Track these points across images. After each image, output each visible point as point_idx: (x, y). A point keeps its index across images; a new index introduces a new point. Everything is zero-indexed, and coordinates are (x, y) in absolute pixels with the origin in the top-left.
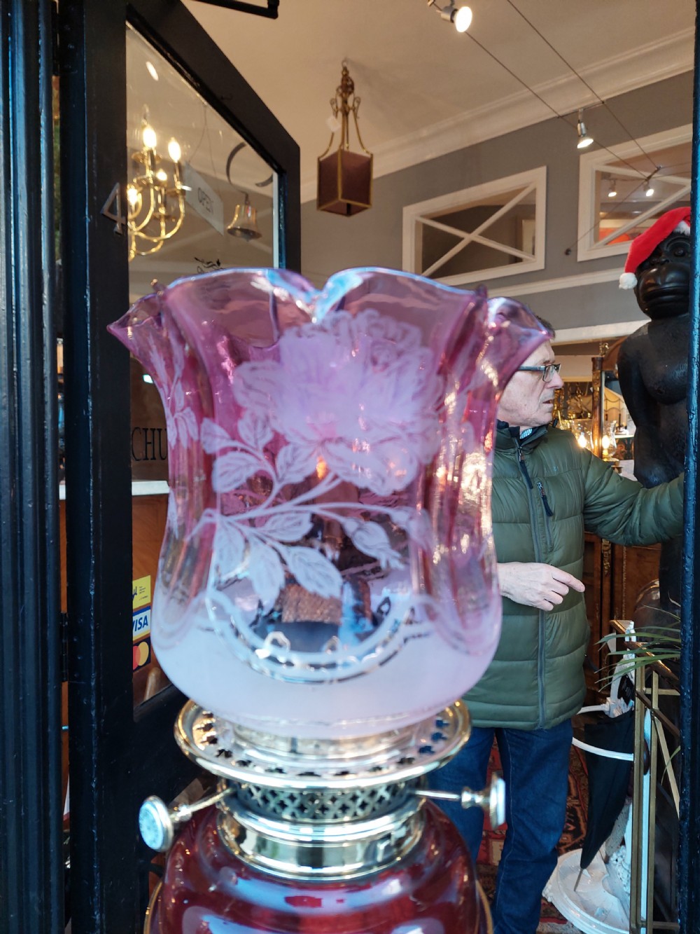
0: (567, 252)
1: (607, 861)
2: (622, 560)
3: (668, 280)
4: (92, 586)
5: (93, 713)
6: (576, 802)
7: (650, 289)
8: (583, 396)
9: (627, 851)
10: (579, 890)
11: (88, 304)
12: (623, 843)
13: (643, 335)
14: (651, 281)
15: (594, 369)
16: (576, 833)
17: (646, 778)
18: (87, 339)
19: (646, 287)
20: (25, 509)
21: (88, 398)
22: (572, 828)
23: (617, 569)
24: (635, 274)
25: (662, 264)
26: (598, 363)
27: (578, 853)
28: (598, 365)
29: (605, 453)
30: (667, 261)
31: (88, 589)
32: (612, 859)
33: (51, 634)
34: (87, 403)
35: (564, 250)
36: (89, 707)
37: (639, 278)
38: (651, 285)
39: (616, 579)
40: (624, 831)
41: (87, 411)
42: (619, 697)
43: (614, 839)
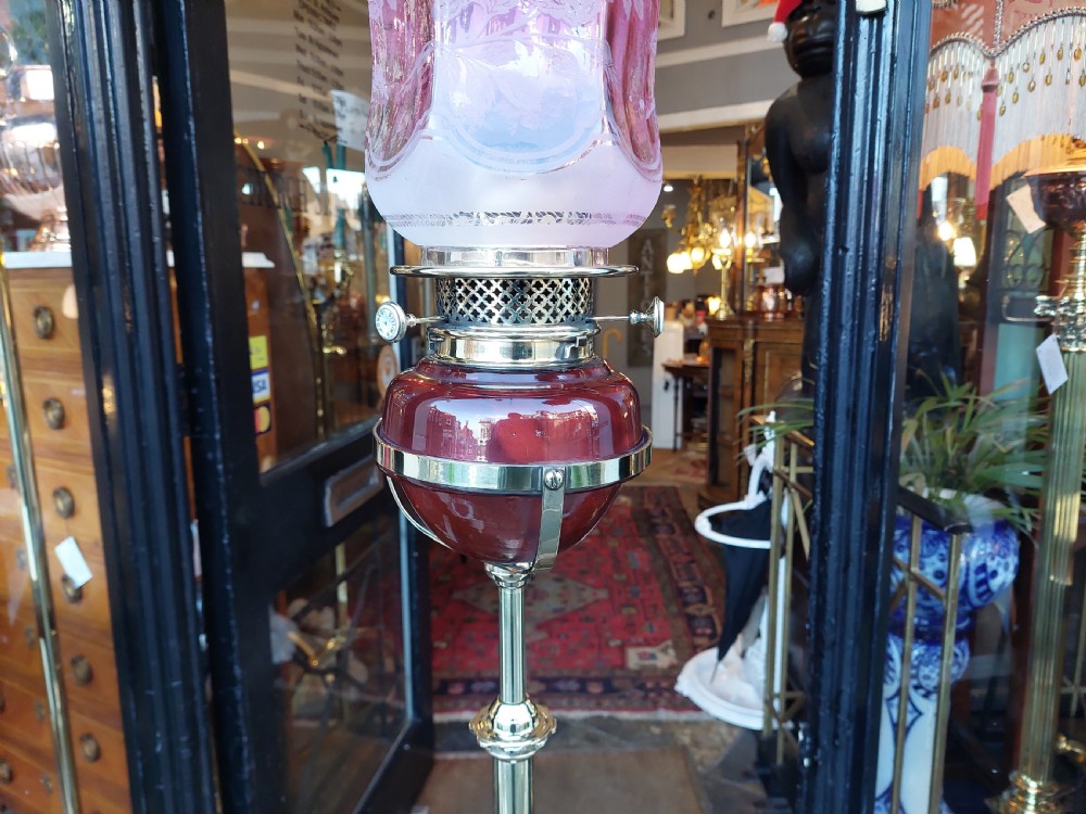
0: (711, 15)
1: (743, 655)
2: (764, 367)
3: (819, 29)
4: (209, 332)
5: (220, 467)
6: (713, 610)
7: (801, 41)
8: (726, 196)
9: (763, 643)
10: (716, 683)
11: (183, 8)
12: (759, 635)
13: (792, 97)
14: (802, 31)
15: (739, 154)
16: (712, 636)
17: (783, 563)
18: (184, 50)
19: (796, 38)
20: (131, 239)
21: (188, 120)
22: (708, 631)
23: (758, 377)
24: (786, 24)
25: (814, 11)
26: (744, 147)
27: (714, 652)
28: (745, 149)
29: (749, 252)
30: (819, 8)
31: (203, 335)
32: (748, 654)
33: (169, 379)
34: (189, 126)
35: (707, 13)
36: (215, 461)
37: (789, 28)
38: (801, 36)
39: (758, 387)
40: (759, 623)
41: (189, 135)
42: (758, 492)
43: (749, 631)
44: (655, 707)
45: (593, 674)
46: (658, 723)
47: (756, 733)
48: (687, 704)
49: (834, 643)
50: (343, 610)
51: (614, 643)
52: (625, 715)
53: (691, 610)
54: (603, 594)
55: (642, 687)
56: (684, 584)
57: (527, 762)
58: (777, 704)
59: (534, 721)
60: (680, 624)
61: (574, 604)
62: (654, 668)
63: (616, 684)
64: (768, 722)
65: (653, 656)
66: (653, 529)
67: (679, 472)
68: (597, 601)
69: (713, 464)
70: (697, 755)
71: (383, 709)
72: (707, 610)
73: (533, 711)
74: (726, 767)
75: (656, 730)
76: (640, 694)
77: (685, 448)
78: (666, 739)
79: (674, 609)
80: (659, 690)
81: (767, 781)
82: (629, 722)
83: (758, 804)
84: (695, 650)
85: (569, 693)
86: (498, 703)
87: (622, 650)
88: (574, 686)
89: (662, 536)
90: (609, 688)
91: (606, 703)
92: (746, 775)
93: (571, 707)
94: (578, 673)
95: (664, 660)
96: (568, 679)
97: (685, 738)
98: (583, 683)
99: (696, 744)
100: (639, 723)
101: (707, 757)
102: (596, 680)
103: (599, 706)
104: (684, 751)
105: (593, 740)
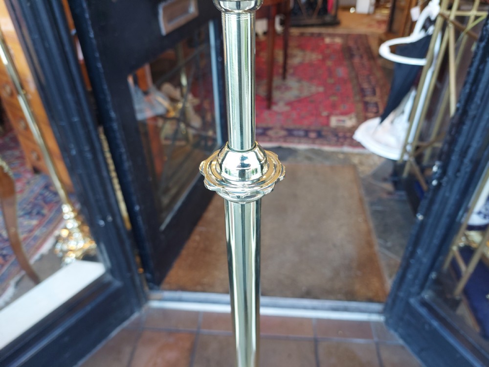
10: (376, 135)
17: (430, 73)
27: (378, 119)
43: (398, 110)
44: (342, 145)
45: (313, 128)
46: (343, 153)
47: (394, 161)
48: (359, 145)
49: (475, 117)
50: (185, 90)
51: (325, 114)
52: (327, 149)
53: (368, 99)
54: (321, 89)
55: (336, 135)
56: (365, 86)
57: (255, 202)
58: (409, 148)
59: (262, 168)
60: (360, 106)
61: (306, 93)
62: (343, 127)
63: (324, 133)
64: (402, 156)
65: (344, 121)
66: (352, 56)
67: (370, 26)
68: (318, 93)
69: (391, 21)
70: (361, 168)
71: (206, 138)
72: (376, 99)
73: (261, 158)
74: (375, 175)
75: (341, 156)
76: (335, 139)
77: (374, 13)
78: (346, 160)
79: (358, 98)
80: (345, 138)
81: (396, 184)
82: (327, 152)
83: (389, 193)
84: (366, 119)
85: (299, 137)
86: (226, 149)
87: (328, 117)
88: (302, 133)
89: (356, 60)
90: (320, 135)
91: (318, 141)
92: (385, 180)
93: (299, 143)
94: (305, 127)
95: (349, 122)
96: (299, 130)
97: (356, 160)
98: (307, 133)
99: (361, 163)
100: (333, 153)
101: (366, 170)
102: (314, 131)
103: (314, 143)
104: (354, 167)
105: (309, 159)
